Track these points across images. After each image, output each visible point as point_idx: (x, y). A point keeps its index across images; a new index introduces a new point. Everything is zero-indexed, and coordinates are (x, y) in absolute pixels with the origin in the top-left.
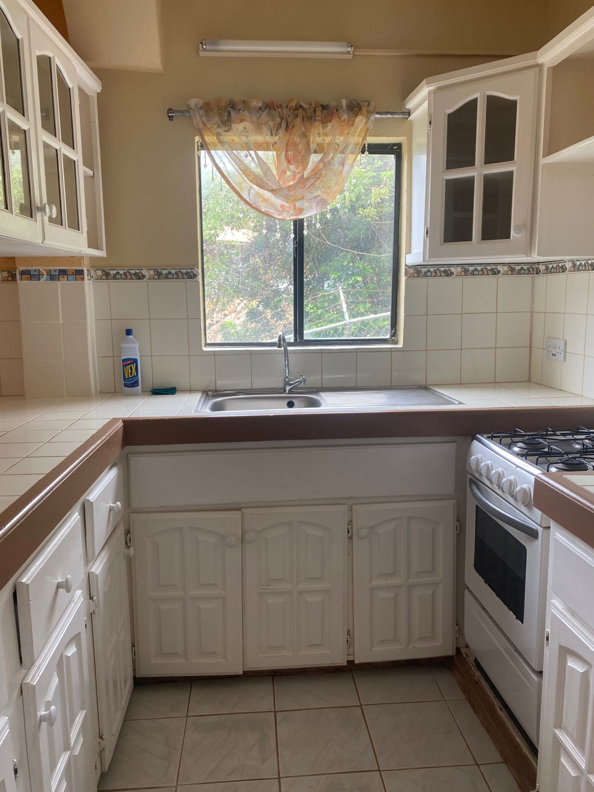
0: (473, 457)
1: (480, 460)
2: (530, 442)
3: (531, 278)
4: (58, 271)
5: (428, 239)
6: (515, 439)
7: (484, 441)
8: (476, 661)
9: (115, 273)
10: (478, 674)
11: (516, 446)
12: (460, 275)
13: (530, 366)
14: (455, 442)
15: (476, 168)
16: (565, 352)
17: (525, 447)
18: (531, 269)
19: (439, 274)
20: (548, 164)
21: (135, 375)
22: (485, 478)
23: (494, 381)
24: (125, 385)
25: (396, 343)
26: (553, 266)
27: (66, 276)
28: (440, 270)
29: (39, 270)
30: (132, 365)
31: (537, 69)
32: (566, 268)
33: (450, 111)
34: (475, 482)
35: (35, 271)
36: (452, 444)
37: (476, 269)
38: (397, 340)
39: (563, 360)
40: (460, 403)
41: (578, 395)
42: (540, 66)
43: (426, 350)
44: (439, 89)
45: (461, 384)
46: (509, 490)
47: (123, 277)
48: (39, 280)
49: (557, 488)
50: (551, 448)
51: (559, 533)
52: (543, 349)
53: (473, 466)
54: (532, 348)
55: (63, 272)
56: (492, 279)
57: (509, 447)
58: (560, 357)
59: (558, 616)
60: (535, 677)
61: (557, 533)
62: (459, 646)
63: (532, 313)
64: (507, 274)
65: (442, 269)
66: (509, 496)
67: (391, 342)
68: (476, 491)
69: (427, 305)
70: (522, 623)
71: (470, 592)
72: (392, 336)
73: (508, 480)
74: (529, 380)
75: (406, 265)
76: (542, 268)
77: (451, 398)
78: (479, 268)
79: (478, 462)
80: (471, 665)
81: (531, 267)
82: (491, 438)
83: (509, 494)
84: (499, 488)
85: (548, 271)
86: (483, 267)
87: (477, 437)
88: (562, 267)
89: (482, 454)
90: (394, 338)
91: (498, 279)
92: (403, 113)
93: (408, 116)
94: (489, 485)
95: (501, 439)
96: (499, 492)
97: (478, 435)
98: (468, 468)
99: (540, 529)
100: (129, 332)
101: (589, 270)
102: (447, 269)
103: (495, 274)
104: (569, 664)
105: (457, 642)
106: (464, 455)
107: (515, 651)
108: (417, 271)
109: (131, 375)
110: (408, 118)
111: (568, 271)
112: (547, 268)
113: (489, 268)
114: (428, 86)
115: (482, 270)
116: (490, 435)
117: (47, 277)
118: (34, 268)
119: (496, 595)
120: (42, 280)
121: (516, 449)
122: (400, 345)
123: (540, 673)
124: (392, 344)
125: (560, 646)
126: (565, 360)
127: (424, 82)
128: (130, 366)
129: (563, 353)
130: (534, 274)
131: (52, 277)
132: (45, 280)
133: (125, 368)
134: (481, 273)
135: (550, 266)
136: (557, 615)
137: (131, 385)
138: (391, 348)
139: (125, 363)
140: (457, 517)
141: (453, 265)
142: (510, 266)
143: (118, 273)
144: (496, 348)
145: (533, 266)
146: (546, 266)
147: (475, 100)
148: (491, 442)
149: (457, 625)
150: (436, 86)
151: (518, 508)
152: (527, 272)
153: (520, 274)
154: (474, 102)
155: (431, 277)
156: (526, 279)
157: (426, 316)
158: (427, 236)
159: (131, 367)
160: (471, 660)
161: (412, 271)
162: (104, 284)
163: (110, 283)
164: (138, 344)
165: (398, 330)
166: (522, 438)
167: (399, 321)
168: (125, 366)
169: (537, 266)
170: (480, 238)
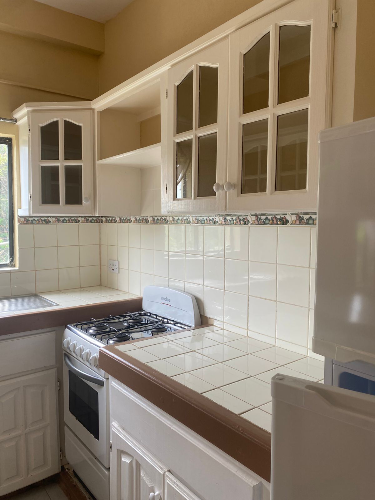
0: (65, 340)
1: (70, 341)
2: (99, 326)
3: (98, 225)
5: (31, 202)
6: (91, 325)
7: (71, 328)
8: (74, 471)
10: (75, 480)
11: (91, 329)
12: (55, 223)
13: (100, 276)
14: (54, 331)
15: (59, 161)
16: (119, 268)
17: (96, 329)
18: (98, 220)
19: (41, 222)
20: (101, 164)
22: (73, 352)
23: (79, 287)
25: (14, 266)
26: (110, 219)
28: (41, 220)
31: (92, 111)
32: (116, 221)
33: (42, 125)
34: (67, 356)
36: (53, 332)
37: (65, 219)
38: (15, 265)
39: (118, 272)
40: (57, 305)
41: (126, 292)
42: (93, 110)
43: (35, 271)
44: (34, 111)
45: (59, 290)
46: (87, 358)
49: (111, 356)
50: (111, 328)
51: (114, 382)
52: (107, 266)
53: (66, 346)
54: (101, 266)
56: (75, 225)
57: (86, 330)
58: (116, 271)
59: (116, 432)
60: (107, 472)
61: (112, 382)
62: (63, 464)
63: (100, 245)
64: (84, 223)
65: (43, 219)
66: (87, 362)
67: (10, 266)
68: (68, 361)
69: (34, 241)
70: (98, 440)
71: (68, 427)
72: (11, 262)
73: (85, 352)
74: (101, 285)
75: (18, 216)
76: (104, 219)
77: (52, 301)
78: (67, 219)
79: (68, 343)
80: (71, 475)
81: (98, 219)
82: (76, 326)
83: (87, 361)
84: (81, 358)
85: (107, 221)
86: (69, 218)
87: (68, 326)
88: (114, 220)
89: (70, 337)
90: (12, 263)
91: (78, 225)
92: (12, 120)
93: (15, 122)
94: (75, 357)
95: (82, 326)
96: (81, 360)
97: (68, 325)
98: (63, 347)
99: (105, 380)
101: (128, 223)
102: (46, 219)
103: (76, 222)
104: (122, 460)
105: (61, 462)
106: (60, 338)
107: (96, 459)
108: (26, 220)
110: (15, 123)
111: (118, 222)
112: (107, 220)
113: (73, 219)
114: (27, 108)
115: (69, 220)
116: (76, 324)
119: (83, 426)
121: (91, 331)
122: (17, 268)
123: (109, 469)
124: (11, 267)
125: (117, 450)
126: (119, 273)
127: (24, 104)
129: (117, 268)
130: (99, 223)
134: (68, 221)
135: (108, 219)
136: (114, 431)
138: (10, 270)
140: (58, 379)
141: (50, 216)
142: (85, 218)
144: (80, 267)
145: (99, 218)
146: (106, 218)
147: (57, 122)
148: (76, 329)
149: (61, 451)
150: (33, 109)
151: (92, 369)
152: (96, 221)
153: (92, 222)
154: (56, 123)
155: (36, 224)
156: (95, 226)
157: (33, 249)
158: (31, 200)
160: (71, 471)
161: (22, 219)
165: (14, 258)
166: (94, 324)
167: (15, 251)
169: (101, 218)
170: (65, 203)
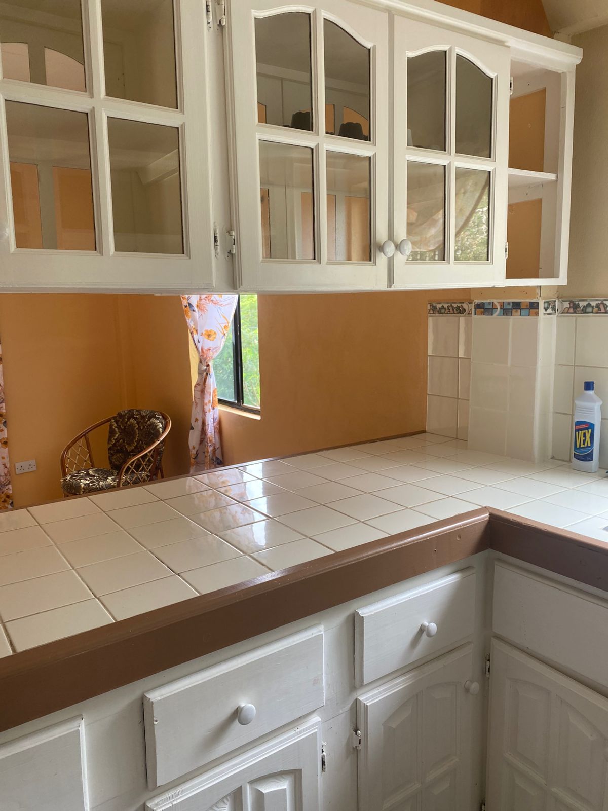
4: (511, 304)
9: (585, 305)
21: (589, 445)
24: (576, 456)
27: (519, 310)
29: (493, 302)
30: (586, 431)
35: (489, 303)
47: (596, 310)
48: (492, 315)
55: (517, 305)
100: (589, 386)
109: (584, 444)
117: (500, 311)
118: (489, 301)
120: (495, 315)
128: (583, 432)
131: (506, 312)
132: (498, 315)
133: (577, 432)
137: (581, 458)
139: (578, 427)
143: (589, 305)
159: (584, 434)
162: (571, 319)
163: (578, 318)
164: (601, 403)
168: (577, 430)
